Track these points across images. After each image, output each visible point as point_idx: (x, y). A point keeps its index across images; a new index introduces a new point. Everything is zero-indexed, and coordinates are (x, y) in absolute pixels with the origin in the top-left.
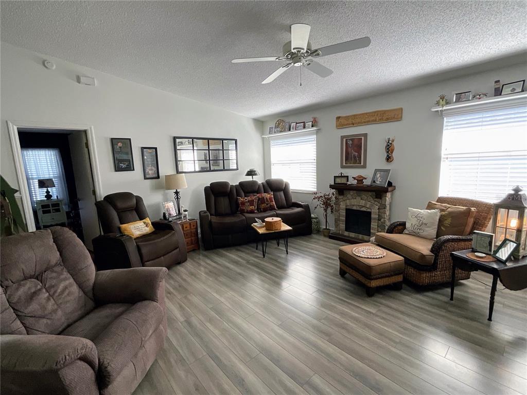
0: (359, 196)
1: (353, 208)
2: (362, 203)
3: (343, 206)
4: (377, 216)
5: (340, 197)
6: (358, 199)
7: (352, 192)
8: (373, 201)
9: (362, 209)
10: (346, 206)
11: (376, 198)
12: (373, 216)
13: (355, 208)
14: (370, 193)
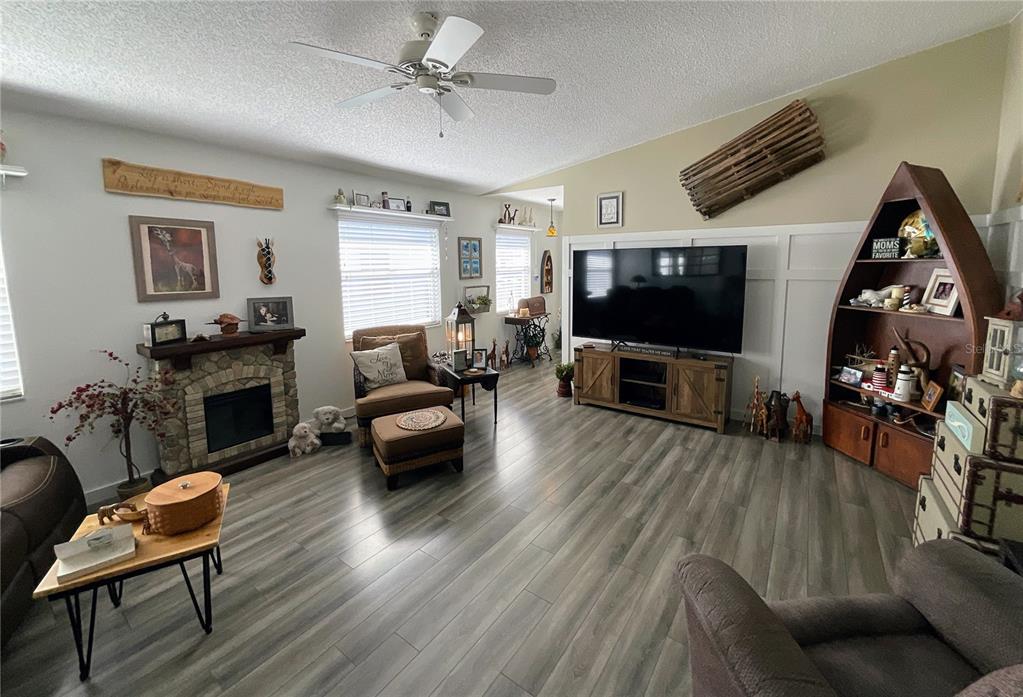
0: (236, 359)
1: (225, 391)
2: (249, 371)
3: (194, 395)
4: (283, 388)
5: (179, 376)
6: (237, 365)
7: (215, 357)
8: (269, 363)
9: (248, 386)
10: (205, 392)
11: (275, 354)
12: (274, 390)
13: (229, 389)
14: (261, 348)
